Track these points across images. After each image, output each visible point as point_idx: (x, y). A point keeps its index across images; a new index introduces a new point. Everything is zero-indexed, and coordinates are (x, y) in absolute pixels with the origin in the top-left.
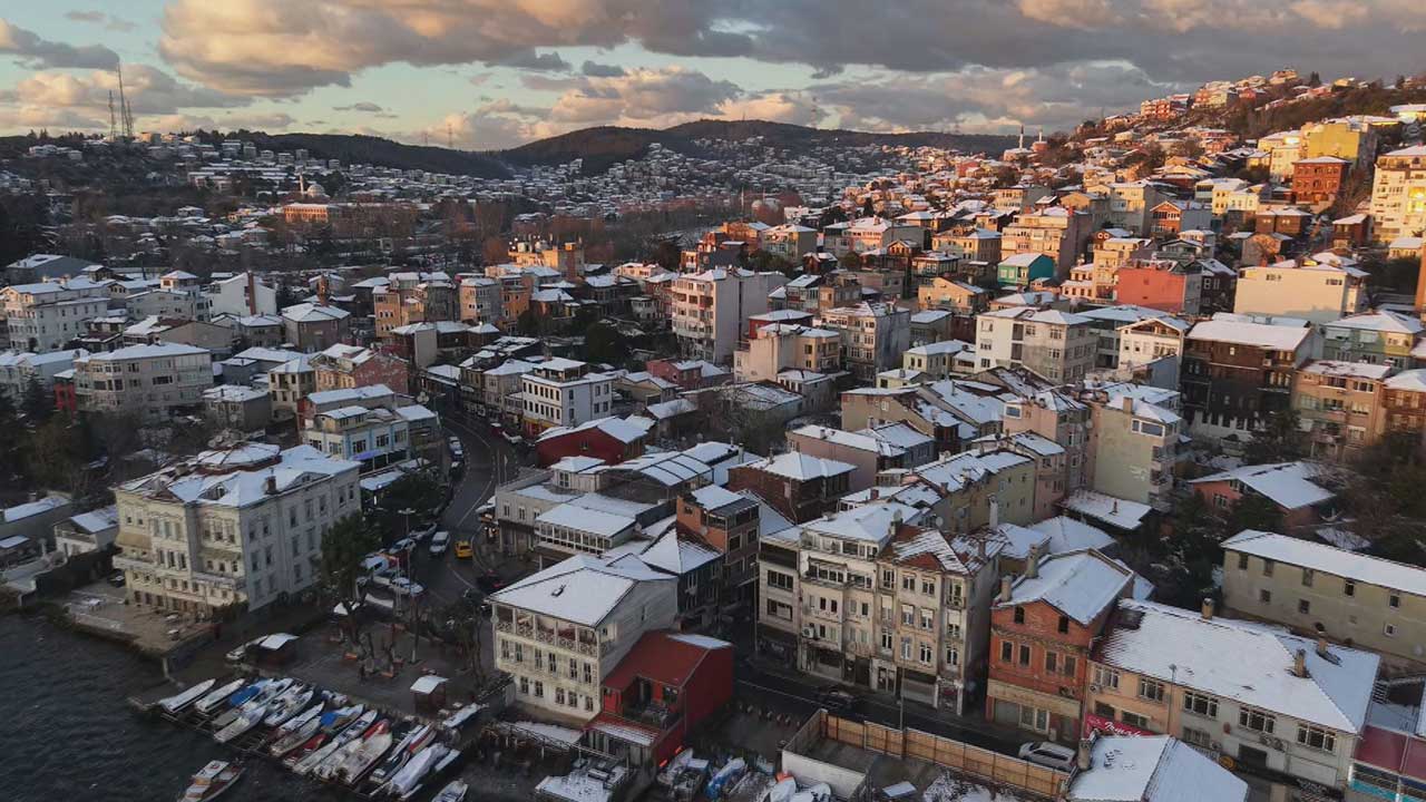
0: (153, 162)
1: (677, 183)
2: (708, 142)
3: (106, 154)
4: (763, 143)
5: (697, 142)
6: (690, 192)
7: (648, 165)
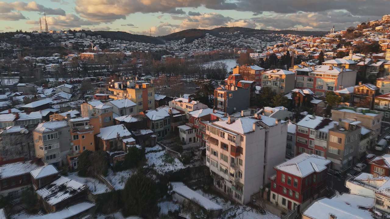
0: (52, 39)
1: (214, 45)
2: (223, 33)
3: (38, 37)
4: (239, 33)
5: (220, 33)
6: (218, 48)
7: (205, 40)
